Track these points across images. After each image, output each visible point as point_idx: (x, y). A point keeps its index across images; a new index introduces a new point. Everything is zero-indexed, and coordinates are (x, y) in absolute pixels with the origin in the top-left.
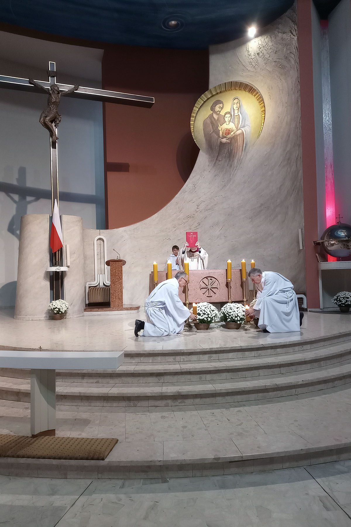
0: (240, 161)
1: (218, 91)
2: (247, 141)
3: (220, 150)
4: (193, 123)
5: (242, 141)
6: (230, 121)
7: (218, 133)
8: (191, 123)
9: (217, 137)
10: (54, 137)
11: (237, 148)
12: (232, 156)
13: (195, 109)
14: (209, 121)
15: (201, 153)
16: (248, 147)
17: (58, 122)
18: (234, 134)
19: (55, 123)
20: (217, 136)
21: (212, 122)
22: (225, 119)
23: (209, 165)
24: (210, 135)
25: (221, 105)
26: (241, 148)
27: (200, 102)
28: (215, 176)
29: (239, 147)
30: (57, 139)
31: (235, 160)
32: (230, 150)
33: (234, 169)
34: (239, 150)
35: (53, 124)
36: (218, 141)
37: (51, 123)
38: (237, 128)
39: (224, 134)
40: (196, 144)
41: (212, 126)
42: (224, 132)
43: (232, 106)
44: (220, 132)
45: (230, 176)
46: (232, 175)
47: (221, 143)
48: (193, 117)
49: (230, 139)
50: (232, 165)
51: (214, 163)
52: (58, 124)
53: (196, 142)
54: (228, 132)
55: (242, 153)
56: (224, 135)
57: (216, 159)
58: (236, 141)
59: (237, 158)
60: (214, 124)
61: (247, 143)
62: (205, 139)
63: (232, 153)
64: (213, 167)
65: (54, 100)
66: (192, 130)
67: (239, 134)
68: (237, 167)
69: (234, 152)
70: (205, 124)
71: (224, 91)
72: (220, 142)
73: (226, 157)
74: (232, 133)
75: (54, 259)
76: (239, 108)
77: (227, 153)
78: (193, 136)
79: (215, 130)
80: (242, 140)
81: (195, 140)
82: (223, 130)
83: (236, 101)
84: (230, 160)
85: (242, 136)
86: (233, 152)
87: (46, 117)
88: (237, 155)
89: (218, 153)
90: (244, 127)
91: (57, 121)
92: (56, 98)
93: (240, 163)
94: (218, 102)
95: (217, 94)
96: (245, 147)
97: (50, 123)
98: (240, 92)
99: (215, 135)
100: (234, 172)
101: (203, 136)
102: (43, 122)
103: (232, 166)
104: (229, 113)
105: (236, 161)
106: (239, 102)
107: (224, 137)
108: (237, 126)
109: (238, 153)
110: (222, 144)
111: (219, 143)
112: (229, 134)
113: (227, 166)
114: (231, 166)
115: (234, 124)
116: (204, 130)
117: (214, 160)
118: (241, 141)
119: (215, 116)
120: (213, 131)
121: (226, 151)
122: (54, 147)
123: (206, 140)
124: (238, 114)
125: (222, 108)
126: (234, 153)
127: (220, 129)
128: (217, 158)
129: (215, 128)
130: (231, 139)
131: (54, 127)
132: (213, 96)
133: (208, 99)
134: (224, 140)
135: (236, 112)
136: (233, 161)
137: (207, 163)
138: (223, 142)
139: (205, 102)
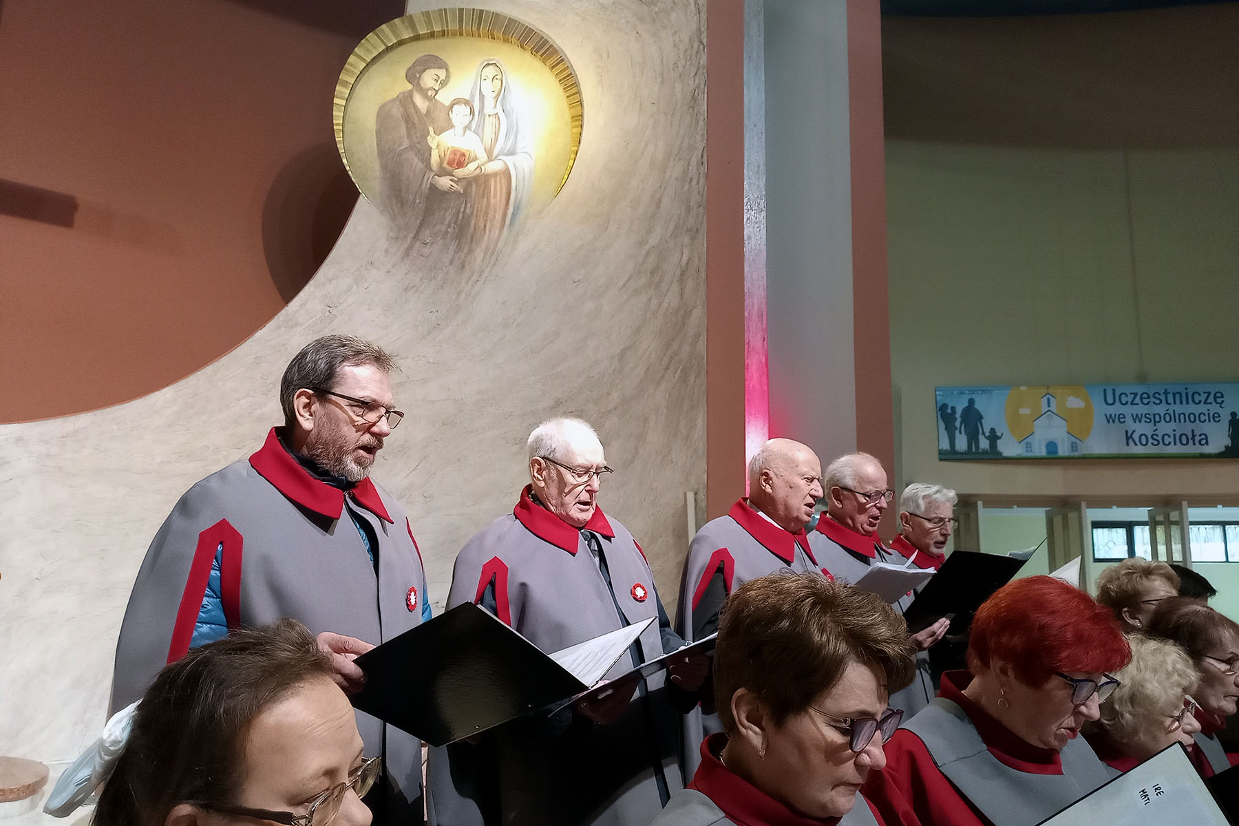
0: (494, 255)
1: (437, 28)
2: (519, 197)
3: (428, 212)
4: (344, 102)
5: (504, 195)
6: (468, 127)
7: (424, 153)
8: (336, 101)
9: (422, 166)
11: (486, 213)
12: (469, 235)
13: (355, 63)
14: (397, 111)
15: (362, 204)
16: (520, 217)
18: (478, 170)
20: (420, 165)
21: (408, 115)
22: (451, 119)
23: (387, 251)
24: (400, 154)
25: (442, 74)
26: (499, 216)
27: (371, 45)
28: (406, 289)
29: (491, 213)
31: (478, 250)
32: (461, 215)
33: (470, 278)
34: (491, 222)
36: (425, 180)
38: (489, 153)
39: (445, 162)
40: (347, 171)
41: (407, 128)
42: (447, 156)
43: (475, 83)
44: (432, 153)
45: (458, 298)
46: (463, 296)
47: (433, 188)
48: (345, 84)
49: (464, 183)
50: (466, 263)
51: (405, 246)
53: (348, 168)
54: (460, 160)
55: (500, 233)
56: (445, 165)
57: (415, 237)
58: (485, 191)
59: (484, 246)
60: (414, 124)
61: (519, 203)
62: (381, 166)
63: (469, 226)
64: (403, 259)
66: (338, 124)
67: (495, 174)
68: (482, 272)
69: (475, 224)
70: (383, 115)
71: (454, 35)
72: (430, 187)
73: (449, 236)
74: (471, 167)
76: (501, 94)
77: (452, 225)
78: (340, 146)
79: (418, 146)
80: (504, 191)
81: (345, 161)
82: (442, 149)
83: (490, 71)
84: (459, 248)
85: (504, 181)
86: (472, 226)
88: (486, 238)
89: (421, 218)
90: (512, 153)
93: (492, 262)
94: (433, 62)
95: (432, 35)
96: (514, 215)
98: (506, 48)
99: (416, 160)
100: (473, 286)
101: (376, 153)
103: (467, 267)
104: (467, 103)
105: (479, 254)
106: (499, 77)
107: (443, 172)
108: (488, 143)
109: (487, 232)
110: (436, 194)
111: (426, 186)
112: (461, 165)
113: (451, 263)
114: (463, 266)
115: (482, 140)
116: (378, 132)
117: (405, 237)
118: (501, 194)
119: (419, 101)
120: (411, 147)
121: (449, 216)
123: (384, 167)
124: (493, 112)
125: (444, 83)
126: (475, 230)
127: (433, 144)
128: (417, 232)
129: (417, 137)
130: (469, 182)
132: (417, 38)
133: (401, 43)
134: (445, 182)
135: (489, 102)
136: (471, 251)
137: (383, 244)
138: (439, 188)
139: (388, 49)
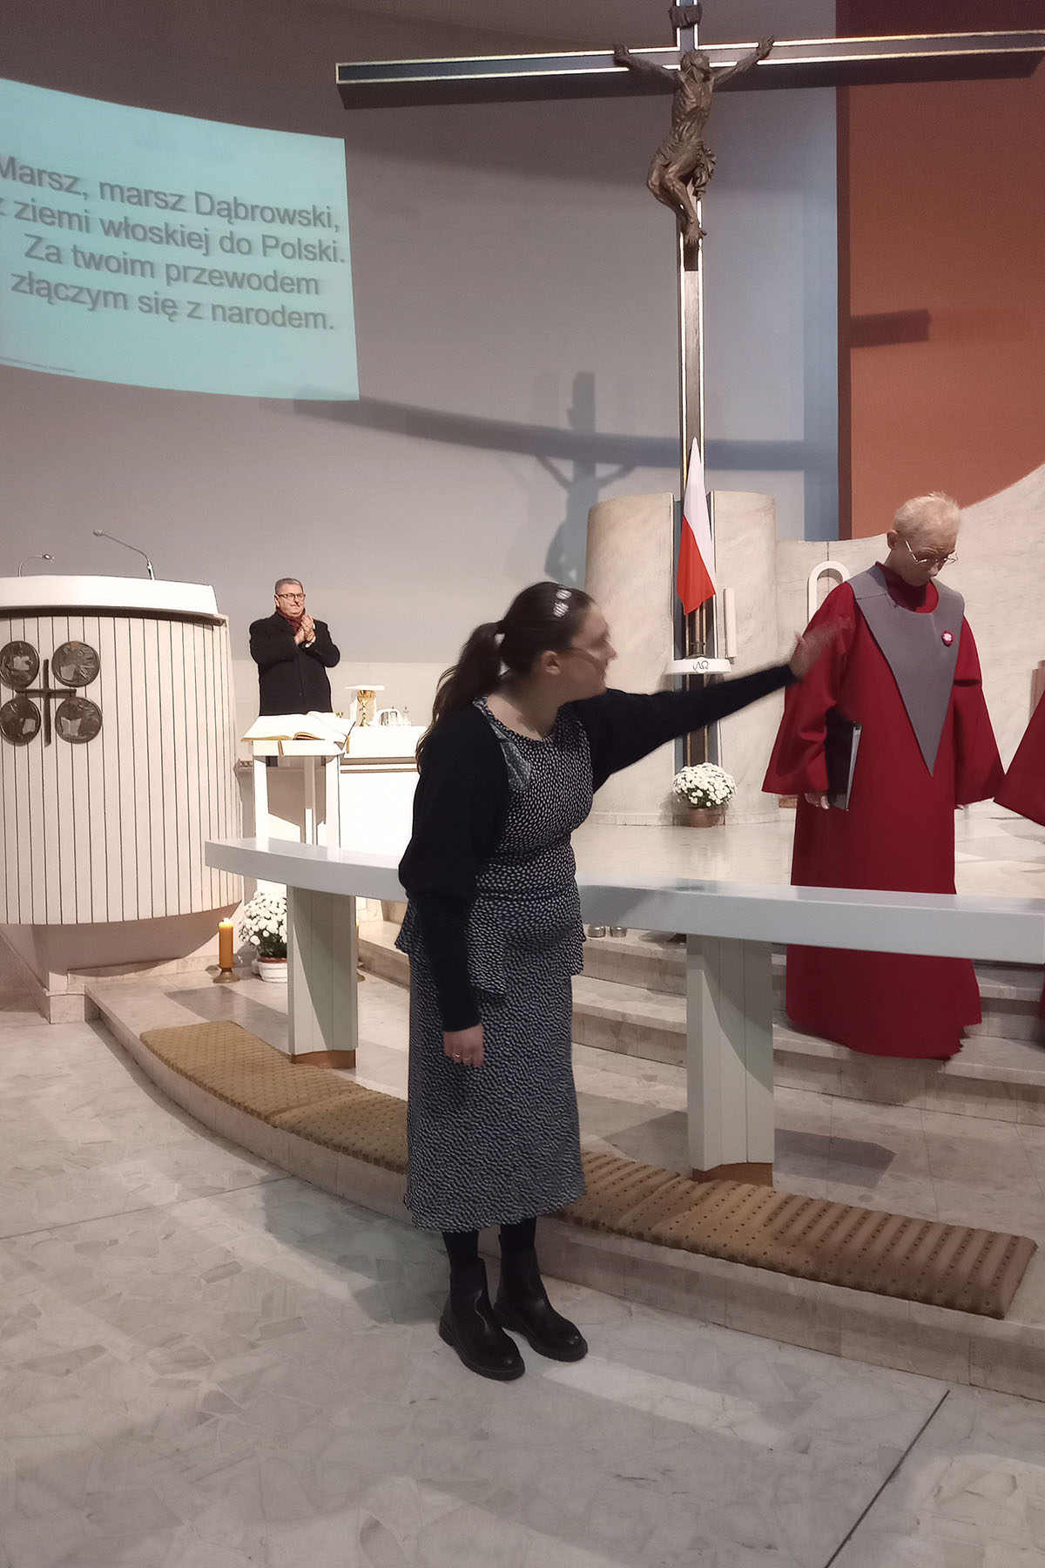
10: (692, 231)
17: (704, 178)
19: (694, 183)
30: (702, 234)
35: (690, 189)
37: (682, 184)
52: (704, 185)
65: (691, 102)
75: (687, 637)
87: (666, 166)
91: (701, 176)
92: (699, 97)
97: (679, 185)
102: (657, 184)
122: (691, 265)
131: (693, 199)
